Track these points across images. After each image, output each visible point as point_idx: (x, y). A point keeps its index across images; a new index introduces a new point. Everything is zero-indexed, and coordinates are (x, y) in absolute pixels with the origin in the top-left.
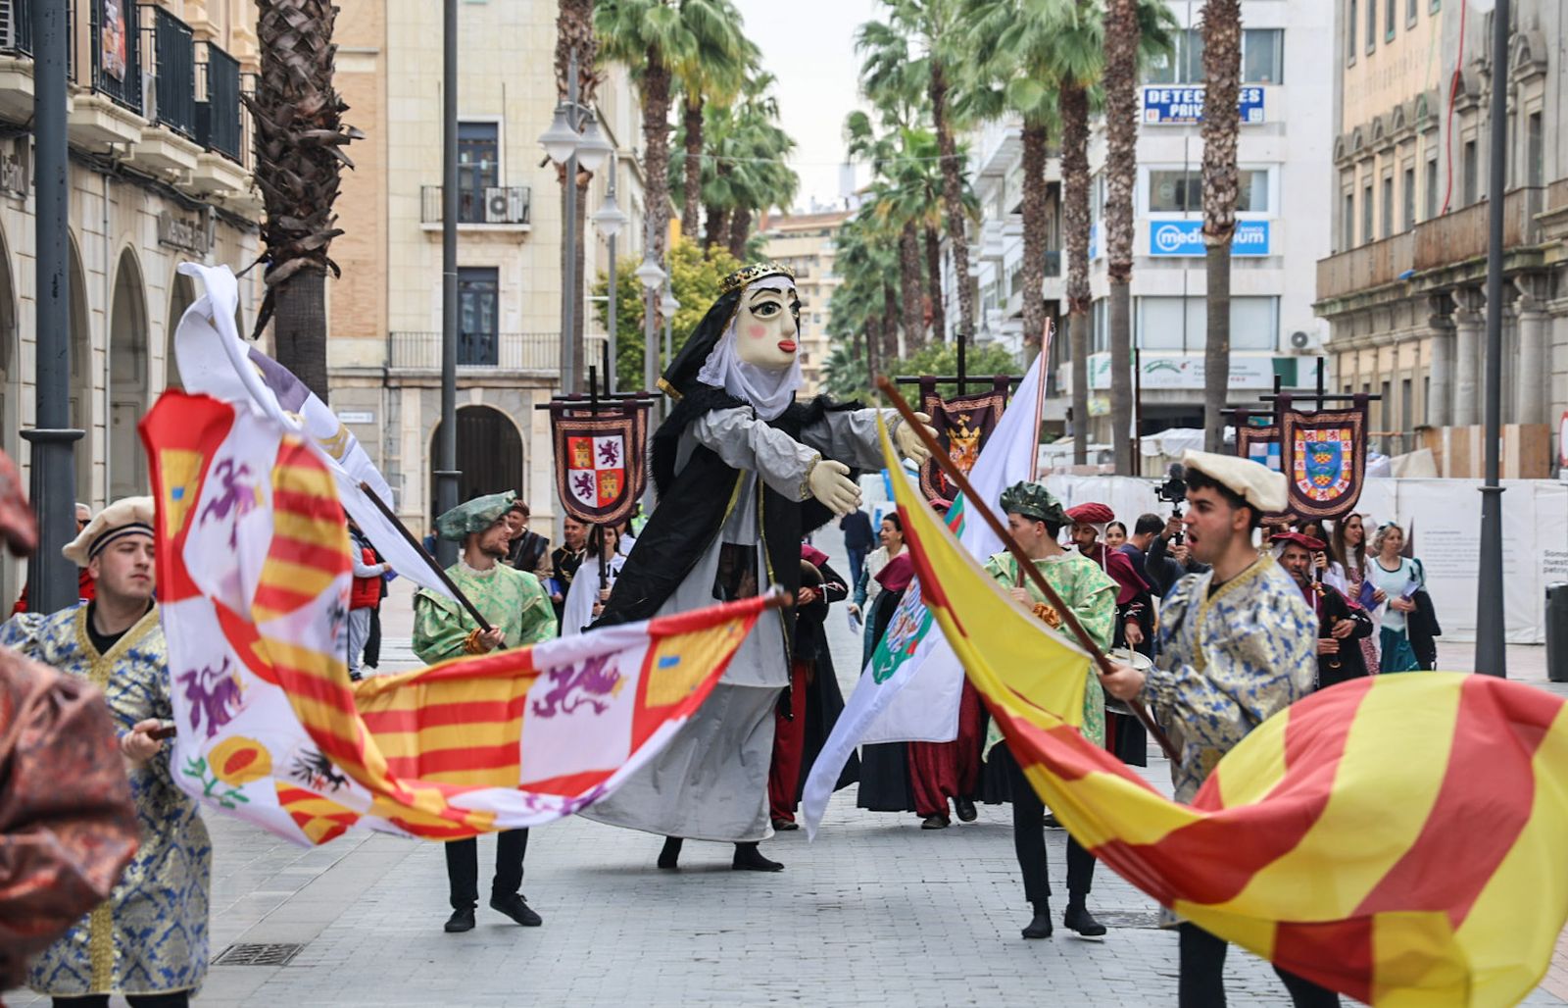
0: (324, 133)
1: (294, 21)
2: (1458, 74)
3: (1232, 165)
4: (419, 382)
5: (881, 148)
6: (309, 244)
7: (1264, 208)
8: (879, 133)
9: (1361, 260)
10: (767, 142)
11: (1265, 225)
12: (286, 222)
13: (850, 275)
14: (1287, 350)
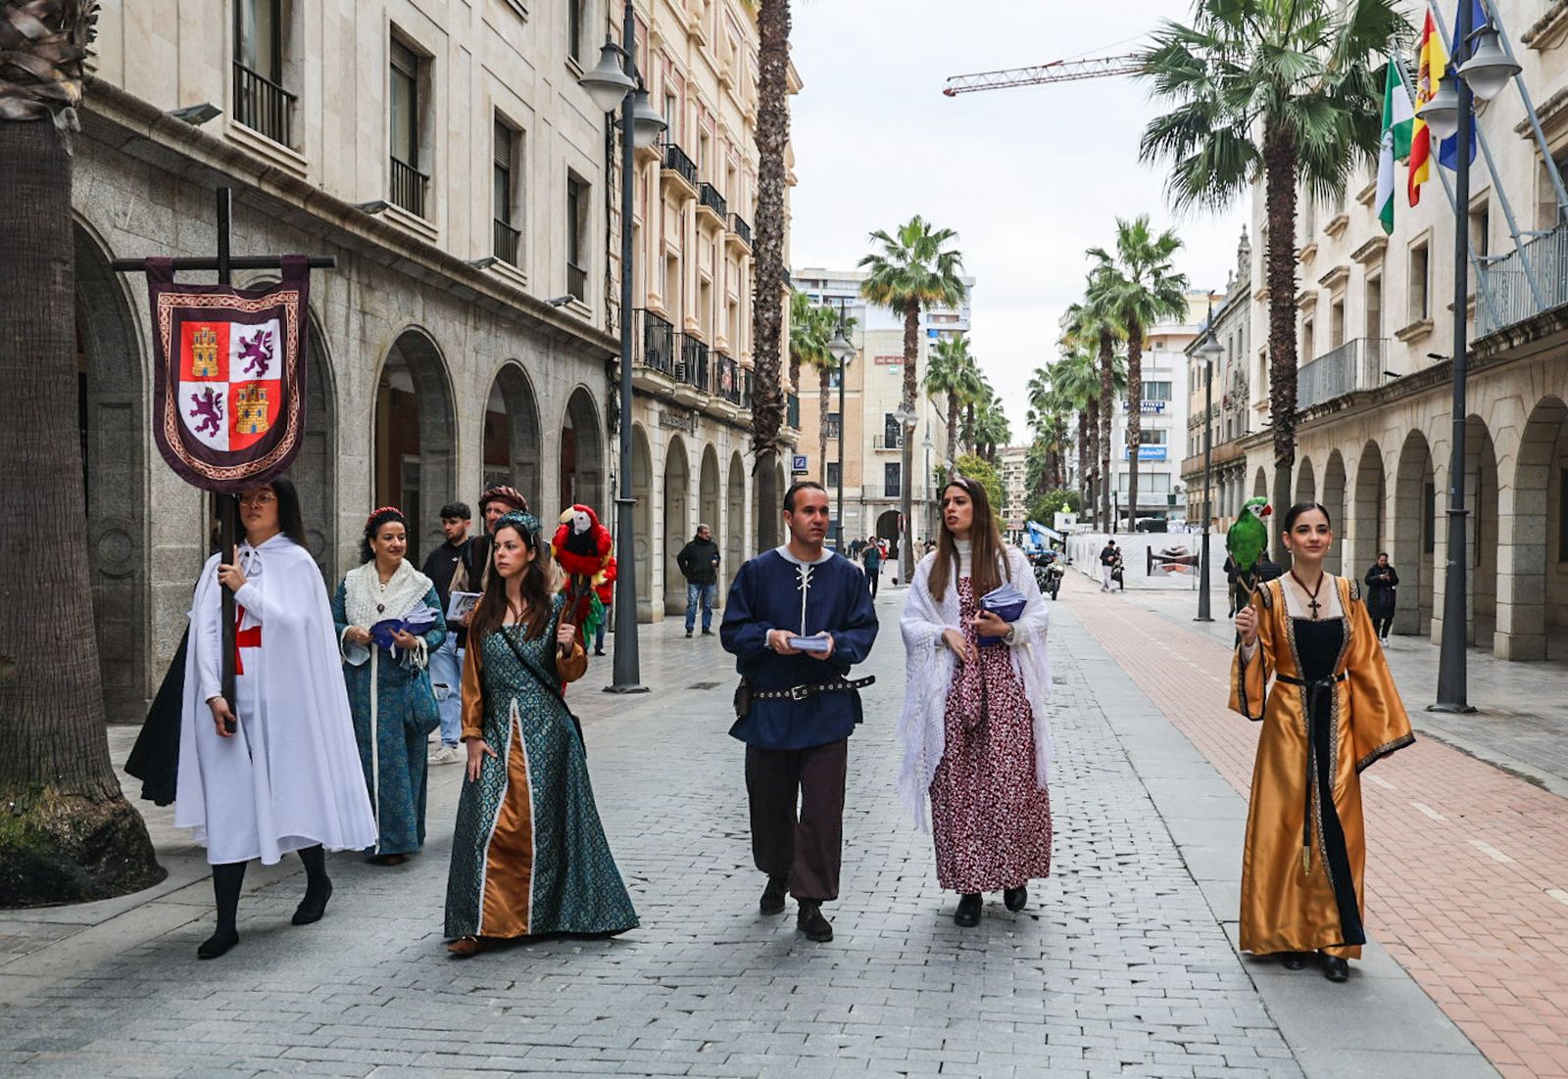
0: (775, 405)
1: (765, 367)
2: (1225, 397)
3: (1138, 425)
4: (875, 503)
5: (1040, 423)
6: (769, 443)
7: (1165, 443)
8: (1038, 418)
9: (1195, 460)
10: (999, 421)
11: (1165, 449)
12: (762, 436)
13: (1030, 467)
14: (1173, 492)
